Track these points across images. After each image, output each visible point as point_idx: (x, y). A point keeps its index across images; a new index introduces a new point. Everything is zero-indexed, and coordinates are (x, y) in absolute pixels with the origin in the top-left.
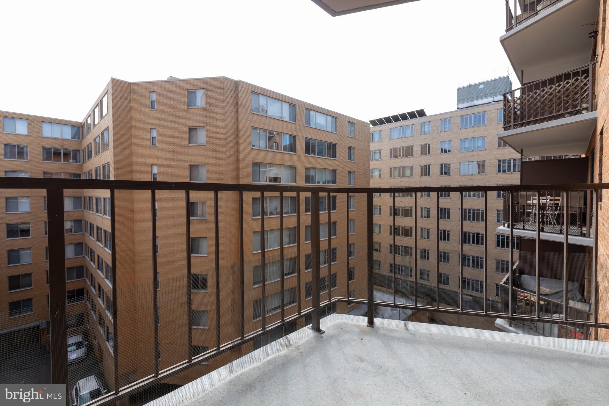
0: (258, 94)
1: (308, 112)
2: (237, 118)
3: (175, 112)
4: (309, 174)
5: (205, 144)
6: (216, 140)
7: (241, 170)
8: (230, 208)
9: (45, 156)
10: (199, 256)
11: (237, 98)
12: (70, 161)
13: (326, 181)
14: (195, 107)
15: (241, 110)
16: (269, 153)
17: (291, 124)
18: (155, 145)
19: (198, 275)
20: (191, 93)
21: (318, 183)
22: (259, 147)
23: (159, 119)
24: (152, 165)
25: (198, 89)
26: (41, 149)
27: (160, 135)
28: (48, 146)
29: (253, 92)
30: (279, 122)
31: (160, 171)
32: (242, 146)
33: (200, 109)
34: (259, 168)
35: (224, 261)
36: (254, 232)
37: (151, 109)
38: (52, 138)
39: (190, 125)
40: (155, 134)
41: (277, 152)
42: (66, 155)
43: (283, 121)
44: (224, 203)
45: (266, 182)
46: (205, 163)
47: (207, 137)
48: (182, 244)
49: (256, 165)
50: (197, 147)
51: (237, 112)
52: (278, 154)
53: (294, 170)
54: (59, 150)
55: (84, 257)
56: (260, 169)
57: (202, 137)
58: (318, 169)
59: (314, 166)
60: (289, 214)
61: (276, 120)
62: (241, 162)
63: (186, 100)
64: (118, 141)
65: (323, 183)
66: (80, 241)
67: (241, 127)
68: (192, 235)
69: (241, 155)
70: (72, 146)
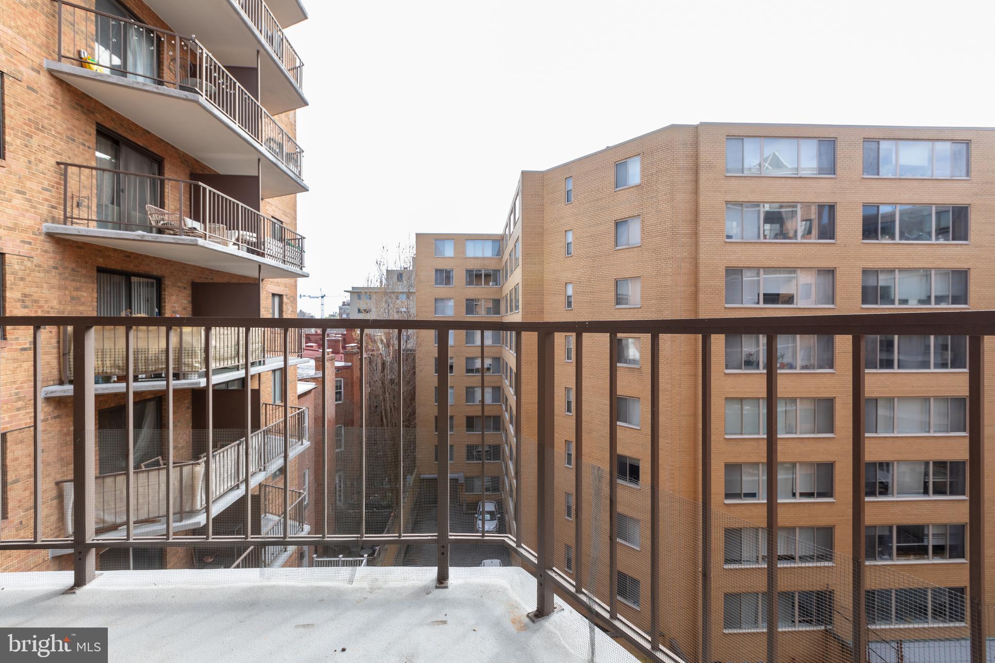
0: (741, 138)
1: (874, 146)
2: (696, 192)
3: (598, 200)
4: (876, 284)
5: (639, 245)
6: (657, 236)
7: (702, 284)
8: (680, 352)
9: (468, 280)
10: (628, 427)
11: (696, 156)
12: (491, 283)
13: (929, 297)
14: (626, 187)
15: (703, 176)
16: (763, 247)
17: (820, 180)
18: (571, 254)
19: (626, 457)
20: (620, 166)
21: (904, 301)
22: (742, 239)
23: (576, 215)
24: (566, 283)
25: (630, 157)
26: (465, 272)
27: (577, 239)
28: (470, 267)
29: (730, 137)
30: (789, 181)
31: (576, 292)
32: (705, 239)
33: (632, 189)
34: (741, 277)
35: (667, 443)
36: (726, 399)
37: (567, 203)
38: (474, 258)
39: (618, 217)
40: (570, 238)
41: (785, 243)
42: (487, 276)
43: (800, 178)
44: (670, 343)
45: (758, 303)
46: (639, 275)
47: (643, 232)
48: (603, 404)
49: (734, 272)
50: (627, 250)
51: (697, 181)
52: (787, 247)
53: (831, 277)
54: (480, 271)
55: (501, 405)
56: (744, 279)
57: (634, 233)
58: (901, 270)
59: (890, 265)
60: (814, 368)
61: (783, 180)
62: (702, 268)
63: (612, 179)
64: (528, 254)
65: (921, 302)
66: (498, 385)
67: (702, 207)
68: (620, 392)
69: (703, 257)
70: (492, 266)
